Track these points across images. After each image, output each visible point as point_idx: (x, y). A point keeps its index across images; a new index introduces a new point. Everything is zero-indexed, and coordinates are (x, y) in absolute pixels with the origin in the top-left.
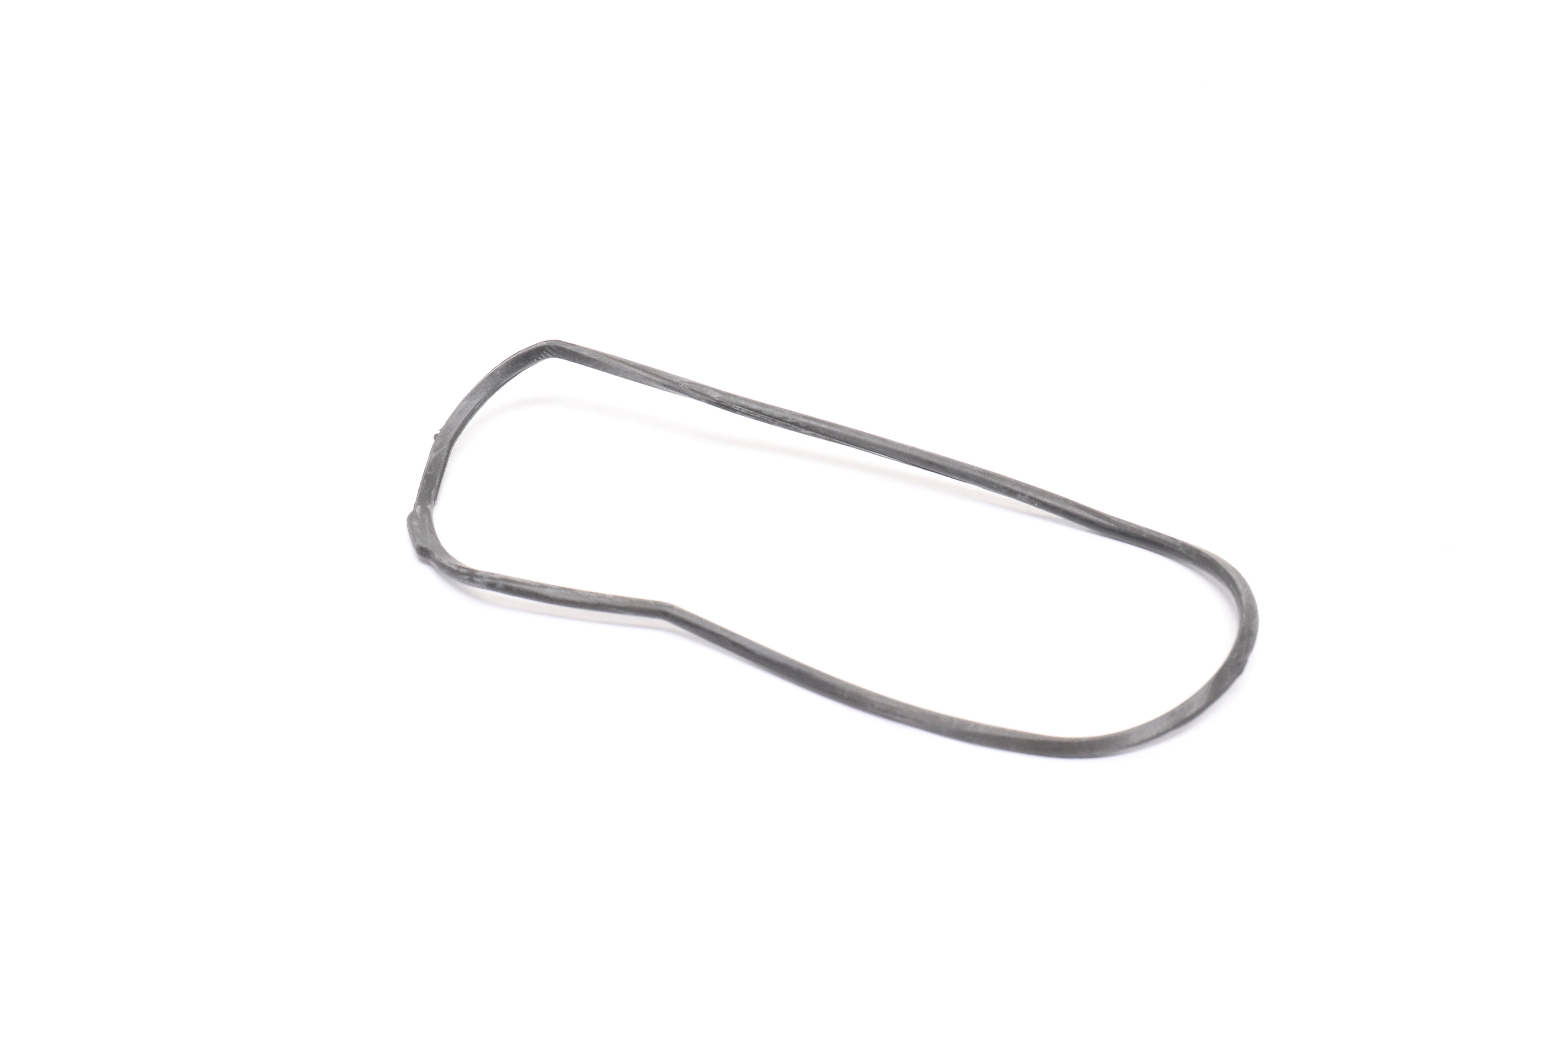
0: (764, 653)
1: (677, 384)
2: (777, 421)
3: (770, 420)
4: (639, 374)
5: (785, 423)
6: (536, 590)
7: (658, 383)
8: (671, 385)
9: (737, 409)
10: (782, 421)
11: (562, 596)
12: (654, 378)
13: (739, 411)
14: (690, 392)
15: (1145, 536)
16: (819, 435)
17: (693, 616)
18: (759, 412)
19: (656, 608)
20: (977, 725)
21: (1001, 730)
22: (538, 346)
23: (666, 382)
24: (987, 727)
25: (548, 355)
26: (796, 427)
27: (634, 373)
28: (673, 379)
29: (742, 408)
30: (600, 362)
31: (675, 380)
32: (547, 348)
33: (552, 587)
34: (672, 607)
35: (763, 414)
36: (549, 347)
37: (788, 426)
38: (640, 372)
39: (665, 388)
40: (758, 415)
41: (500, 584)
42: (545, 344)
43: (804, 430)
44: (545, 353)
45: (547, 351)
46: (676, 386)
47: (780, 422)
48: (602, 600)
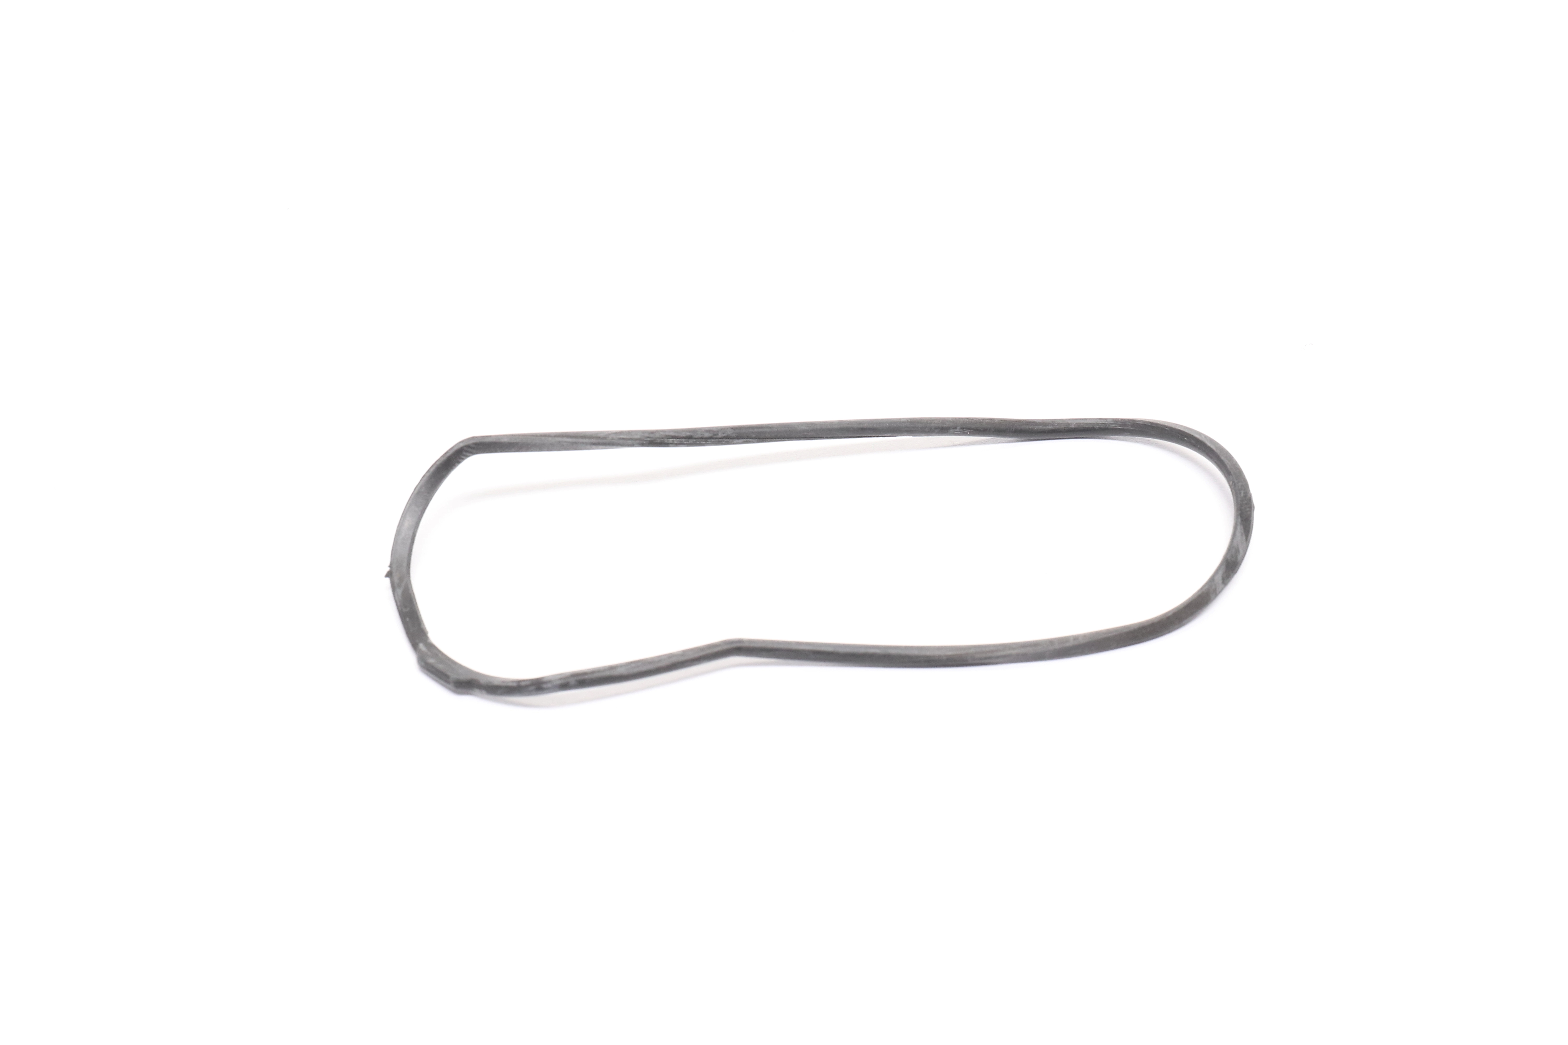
0: (848, 650)
1: (605, 438)
2: (709, 440)
3: (702, 442)
4: (565, 442)
5: (717, 440)
6: (607, 673)
7: (586, 444)
8: (600, 441)
9: (670, 442)
10: (714, 438)
11: (635, 670)
12: (581, 440)
13: (672, 444)
14: (621, 442)
15: (1073, 426)
16: (750, 440)
17: (764, 642)
18: (690, 437)
19: (725, 647)
20: (1076, 638)
21: (1098, 633)
22: (456, 449)
23: (594, 441)
24: (1085, 636)
25: (468, 454)
26: (728, 440)
27: (559, 442)
28: (599, 435)
29: (675, 440)
30: (523, 443)
31: (602, 435)
32: (465, 448)
33: (621, 666)
34: (740, 641)
35: (695, 439)
36: (468, 446)
37: (721, 441)
38: (565, 439)
39: (594, 447)
40: (691, 441)
41: (572, 681)
42: (462, 445)
43: (735, 441)
44: (464, 453)
45: (466, 451)
46: (604, 441)
47: (713, 440)
48: (674, 660)
